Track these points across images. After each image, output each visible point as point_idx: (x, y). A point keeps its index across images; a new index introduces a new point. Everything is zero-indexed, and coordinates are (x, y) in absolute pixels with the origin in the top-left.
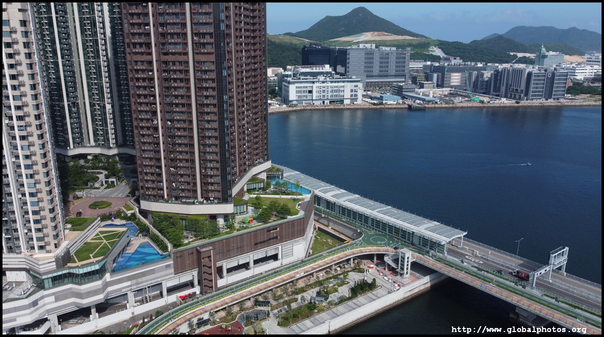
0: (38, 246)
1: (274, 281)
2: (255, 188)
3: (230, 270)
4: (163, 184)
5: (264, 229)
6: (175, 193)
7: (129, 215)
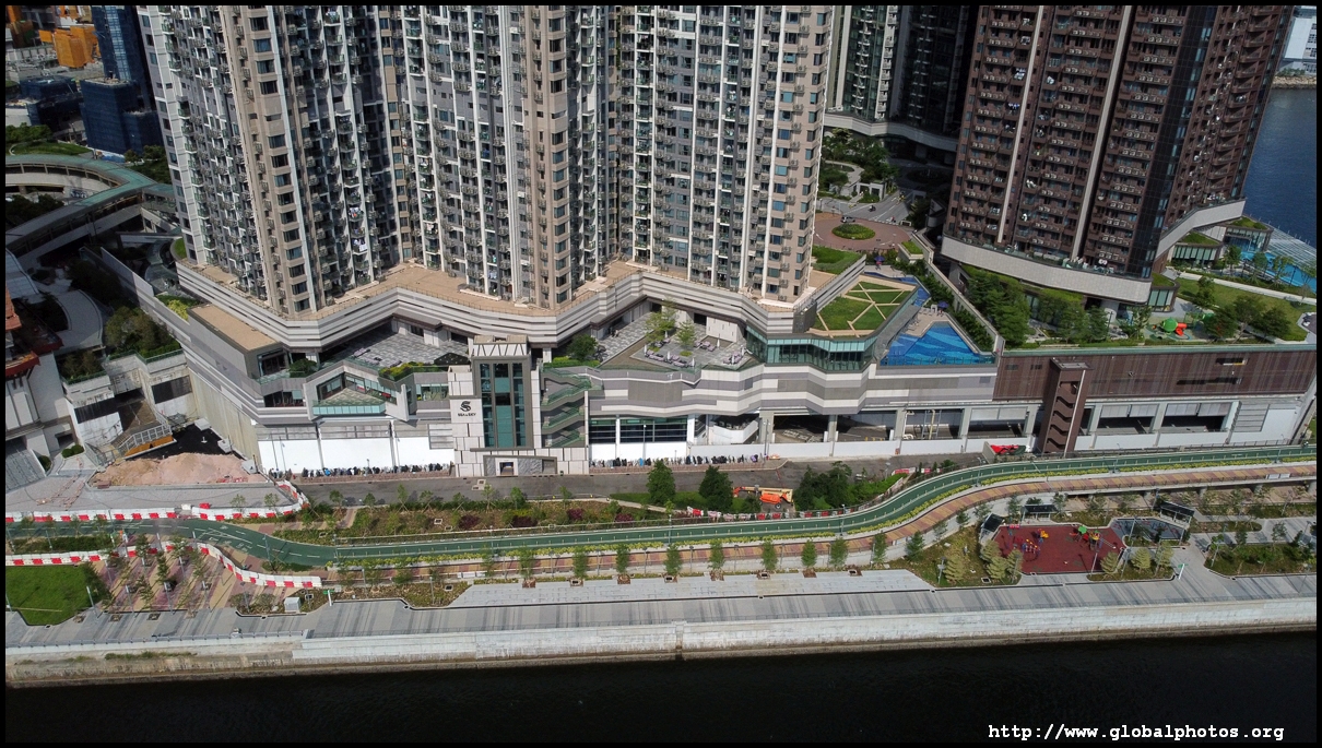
0: (768, 285)
1: (1211, 474)
2: (1195, 259)
3: (1104, 423)
4: (1001, 211)
5: (1211, 353)
6: (1022, 235)
7: (912, 262)
